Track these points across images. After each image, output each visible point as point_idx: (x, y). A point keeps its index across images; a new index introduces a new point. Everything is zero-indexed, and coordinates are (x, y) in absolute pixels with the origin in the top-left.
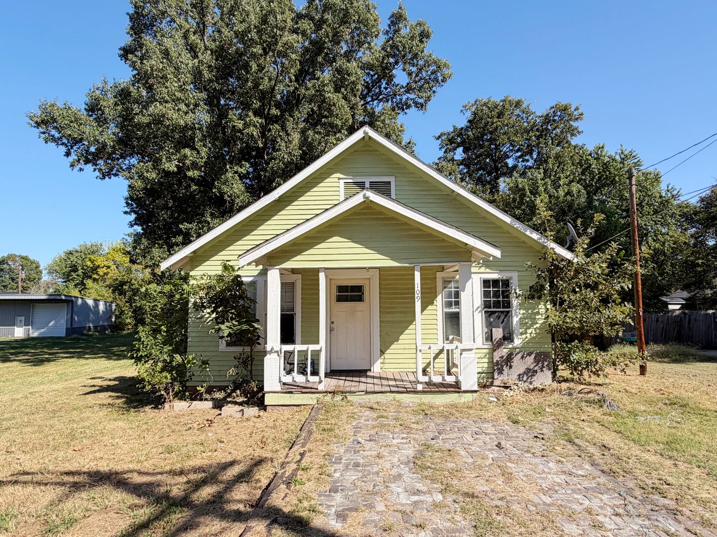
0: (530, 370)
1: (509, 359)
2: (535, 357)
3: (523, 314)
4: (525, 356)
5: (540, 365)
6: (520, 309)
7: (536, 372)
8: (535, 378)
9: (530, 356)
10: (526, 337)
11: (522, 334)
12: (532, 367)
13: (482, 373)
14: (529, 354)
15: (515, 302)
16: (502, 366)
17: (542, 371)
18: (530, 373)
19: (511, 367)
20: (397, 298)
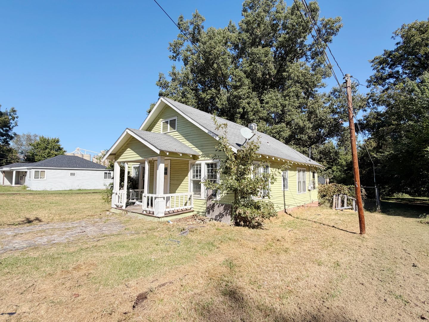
0: (221, 214)
1: (213, 206)
2: (225, 207)
3: (222, 182)
4: (220, 206)
5: (226, 212)
6: (220, 180)
7: (223, 215)
8: (223, 219)
9: (222, 206)
10: (223, 196)
11: (220, 193)
12: (222, 212)
13: (204, 212)
14: (222, 205)
15: (218, 176)
16: (210, 210)
17: (226, 215)
18: (221, 216)
19: (213, 211)
20: (176, 173)
